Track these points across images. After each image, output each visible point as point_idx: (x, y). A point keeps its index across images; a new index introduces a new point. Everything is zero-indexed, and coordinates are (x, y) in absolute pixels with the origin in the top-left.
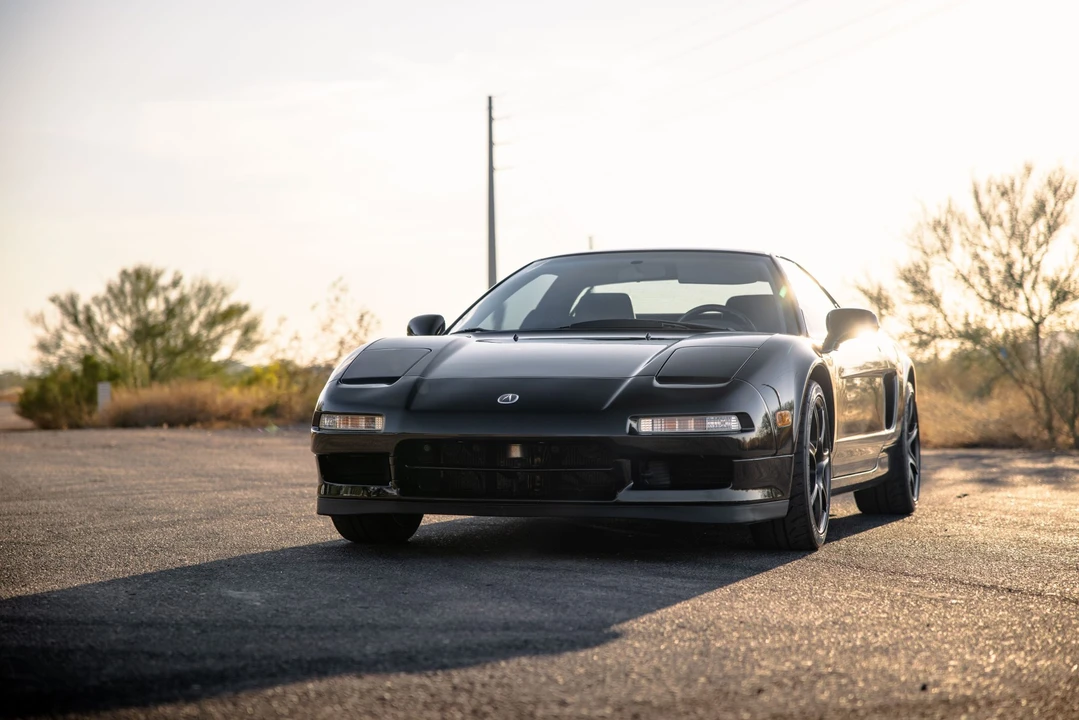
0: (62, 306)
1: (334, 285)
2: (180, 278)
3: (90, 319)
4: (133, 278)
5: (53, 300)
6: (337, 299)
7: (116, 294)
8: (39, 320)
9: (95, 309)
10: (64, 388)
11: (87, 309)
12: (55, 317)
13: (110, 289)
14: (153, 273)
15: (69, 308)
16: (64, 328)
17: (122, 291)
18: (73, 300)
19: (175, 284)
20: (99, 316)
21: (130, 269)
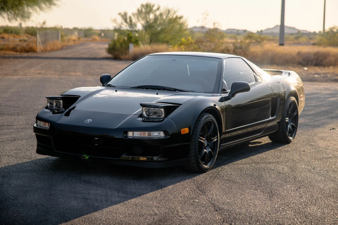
0: (122, 16)
1: (204, 14)
2: (160, 7)
3: (131, 21)
4: (145, 7)
5: (120, 14)
6: (205, 18)
7: (140, 12)
8: (115, 21)
9: (133, 17)
10: (121, 44)
11: (130, 18)
12: (120, 20)
13: (138, 11)
14: (152, 5)
15: (124, 16)
16: (122, 24)
17: (142, 11)
18: (126, 14)
19: (158, 9)
20: (134, 20)
21: (144, 4)
